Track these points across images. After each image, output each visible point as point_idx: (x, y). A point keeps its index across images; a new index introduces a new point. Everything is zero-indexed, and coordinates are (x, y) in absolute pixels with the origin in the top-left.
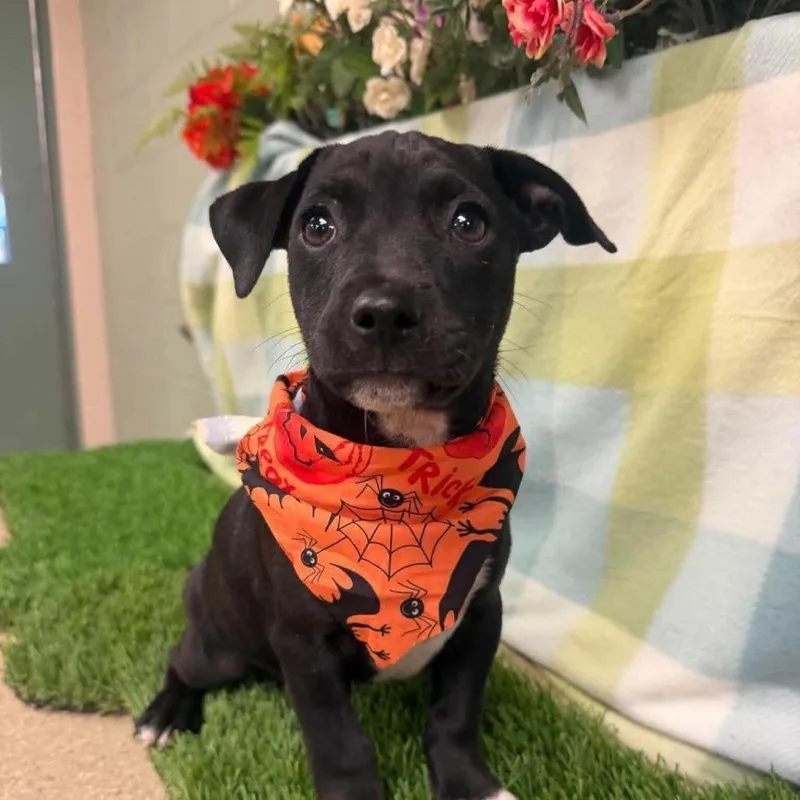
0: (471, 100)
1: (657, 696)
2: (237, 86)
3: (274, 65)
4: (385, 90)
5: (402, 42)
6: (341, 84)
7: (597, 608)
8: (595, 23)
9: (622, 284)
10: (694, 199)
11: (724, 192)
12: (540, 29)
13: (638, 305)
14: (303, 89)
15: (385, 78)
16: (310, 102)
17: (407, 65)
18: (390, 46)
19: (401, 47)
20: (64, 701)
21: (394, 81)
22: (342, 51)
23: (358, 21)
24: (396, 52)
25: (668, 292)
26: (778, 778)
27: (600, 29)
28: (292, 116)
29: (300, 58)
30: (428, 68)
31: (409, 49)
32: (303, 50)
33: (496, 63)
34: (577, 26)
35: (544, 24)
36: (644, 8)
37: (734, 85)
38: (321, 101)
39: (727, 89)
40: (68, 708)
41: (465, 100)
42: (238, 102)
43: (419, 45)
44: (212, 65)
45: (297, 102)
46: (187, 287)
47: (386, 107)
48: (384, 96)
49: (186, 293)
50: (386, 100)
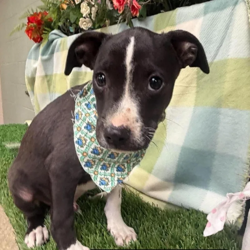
0: (109, 26)
2: (42, 18)
3: (53, 12)
4: (85, 21)
5: (89, 7)
6: (72, 19)
8: (136, 5)
12: (120, 5)
14: (62, 20)
15: (85, 18)
16: (64, 24)
17: (90, 14)
18: (85, 9)
19: (88, 9)
21: (87, 19)
22: (73, 9)
23: (78, 1)
24: (87, 10)
26: (184, 207)
27: (137, 7)
28: (59, 28)
29: (62, 11)
30: (96, 16)
31: (91, 10)
32: (63, 9)
34: (131, 5)
35: (121, 3)
36: (149, 2)
38: (68, 24)
41: (107, 26)
42: (43, 23)
43: (93, 9)
44: (35, 11)
45: (60, 24)
46: (27, 78)
47: (85, 26)
48: (85, 23)
49: (26, 80)
50: (85, 25)
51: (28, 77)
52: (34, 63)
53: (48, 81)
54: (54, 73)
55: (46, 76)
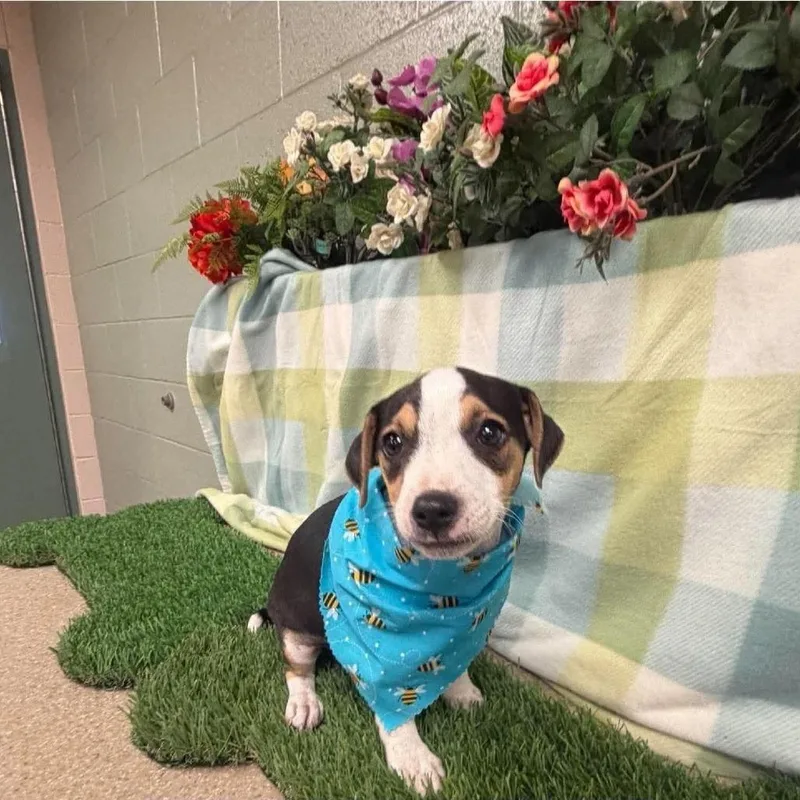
1: (660, 705)
4: (385, 233)
5: (415, 199)
7: (590, 637)
8: (634, 209)
9: (610, 399)
10: (677, 338)
11: (704, 334)
13: (625, 415)
16: (302, 233)
18: (404, 202)
19: (414, 203)
20: (197, 759)
23: (358, 175)
25: (652, 406)
27: (636, 213)
33: (485, 218)
37: (715, 254)
38: (312, 233)
39: (708, 257)
40: (201, 764)
42: (236, 229)
43: (424, 201)
45: (293, 235)
46: (192, 376)
47: (385, 246)
48: (384, 237)
49: (190, 381)
50: (386, 241)
51: (196, 373)
52: (214, 338)
53: (260, 388)
54: (279, 365)
55: (254, 374)
